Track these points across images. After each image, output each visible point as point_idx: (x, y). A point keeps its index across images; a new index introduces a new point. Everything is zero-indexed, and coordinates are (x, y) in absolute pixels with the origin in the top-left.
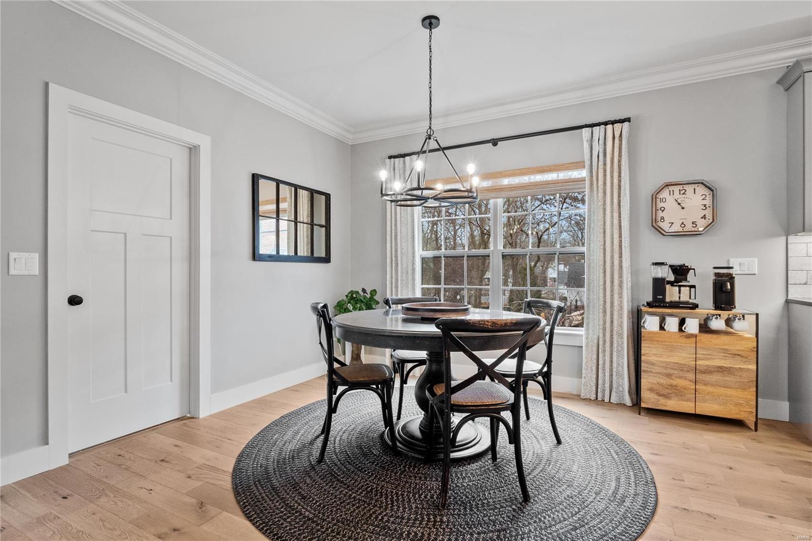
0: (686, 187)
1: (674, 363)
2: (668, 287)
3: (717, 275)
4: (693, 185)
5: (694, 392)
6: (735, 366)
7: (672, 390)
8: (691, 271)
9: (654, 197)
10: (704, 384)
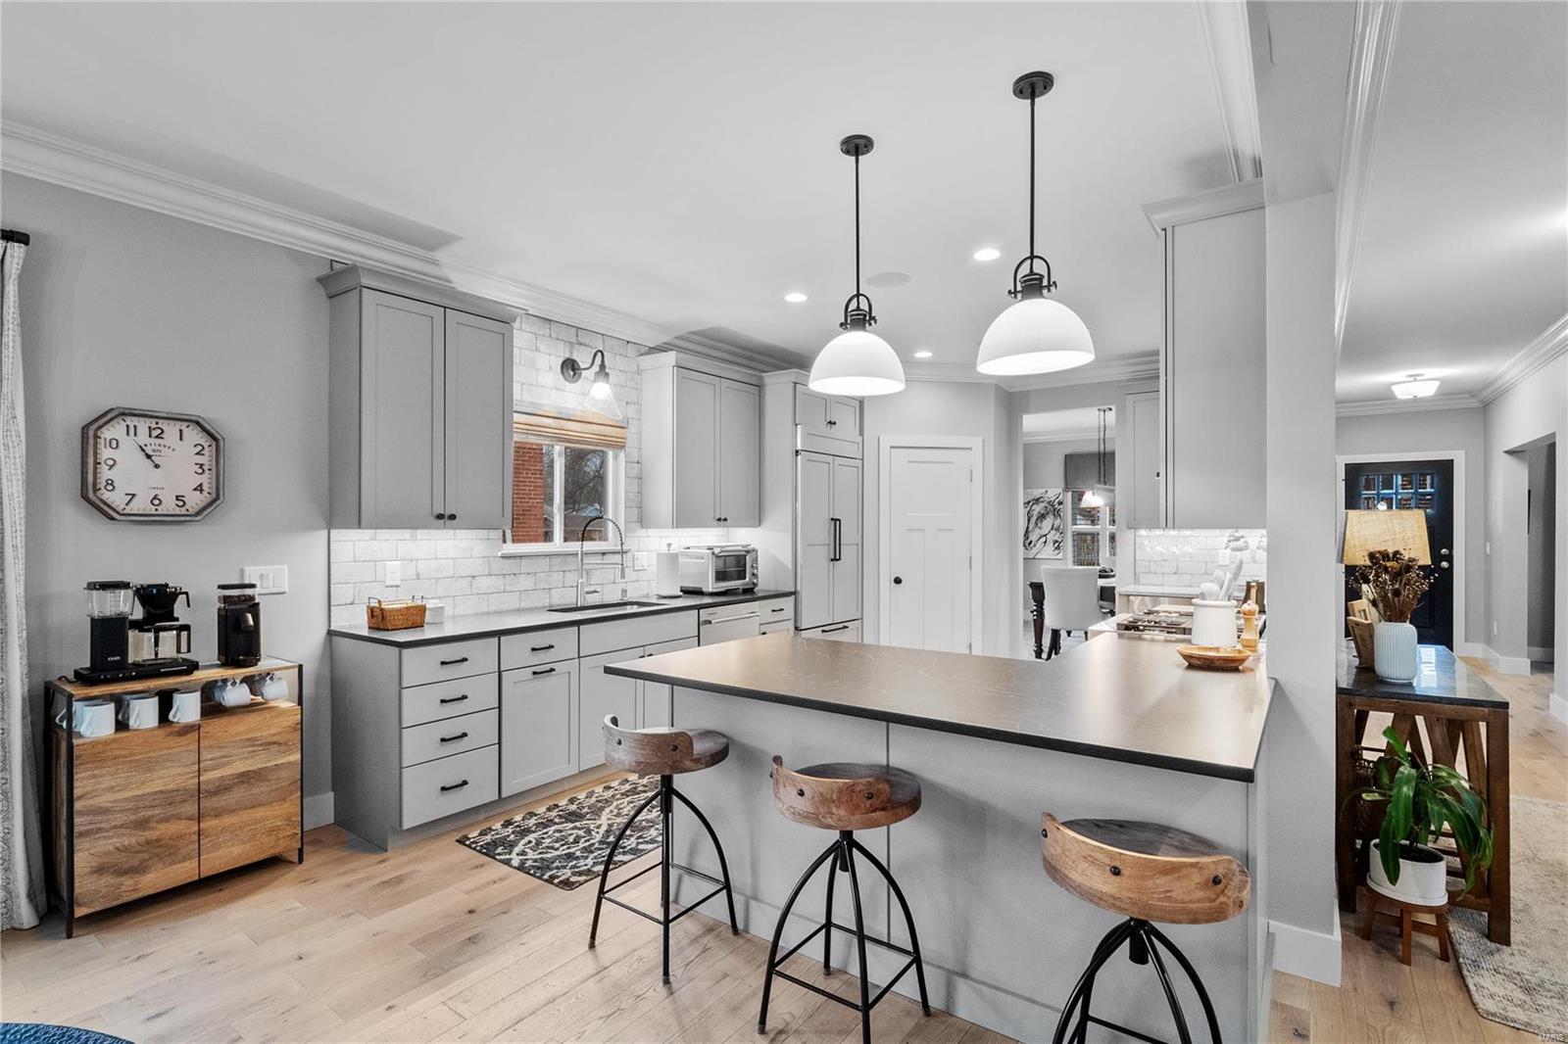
0: (163, 424)
1: (155, 793)
2: (132, 634)
3: (226, 599)
4: (179, 423)
5: (196, 837)
6: (268, 765)
7: (151, 850)
8: (180, 596)
9: (89, 433)
10: (216, 816)
